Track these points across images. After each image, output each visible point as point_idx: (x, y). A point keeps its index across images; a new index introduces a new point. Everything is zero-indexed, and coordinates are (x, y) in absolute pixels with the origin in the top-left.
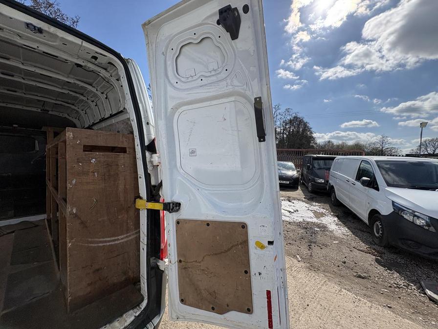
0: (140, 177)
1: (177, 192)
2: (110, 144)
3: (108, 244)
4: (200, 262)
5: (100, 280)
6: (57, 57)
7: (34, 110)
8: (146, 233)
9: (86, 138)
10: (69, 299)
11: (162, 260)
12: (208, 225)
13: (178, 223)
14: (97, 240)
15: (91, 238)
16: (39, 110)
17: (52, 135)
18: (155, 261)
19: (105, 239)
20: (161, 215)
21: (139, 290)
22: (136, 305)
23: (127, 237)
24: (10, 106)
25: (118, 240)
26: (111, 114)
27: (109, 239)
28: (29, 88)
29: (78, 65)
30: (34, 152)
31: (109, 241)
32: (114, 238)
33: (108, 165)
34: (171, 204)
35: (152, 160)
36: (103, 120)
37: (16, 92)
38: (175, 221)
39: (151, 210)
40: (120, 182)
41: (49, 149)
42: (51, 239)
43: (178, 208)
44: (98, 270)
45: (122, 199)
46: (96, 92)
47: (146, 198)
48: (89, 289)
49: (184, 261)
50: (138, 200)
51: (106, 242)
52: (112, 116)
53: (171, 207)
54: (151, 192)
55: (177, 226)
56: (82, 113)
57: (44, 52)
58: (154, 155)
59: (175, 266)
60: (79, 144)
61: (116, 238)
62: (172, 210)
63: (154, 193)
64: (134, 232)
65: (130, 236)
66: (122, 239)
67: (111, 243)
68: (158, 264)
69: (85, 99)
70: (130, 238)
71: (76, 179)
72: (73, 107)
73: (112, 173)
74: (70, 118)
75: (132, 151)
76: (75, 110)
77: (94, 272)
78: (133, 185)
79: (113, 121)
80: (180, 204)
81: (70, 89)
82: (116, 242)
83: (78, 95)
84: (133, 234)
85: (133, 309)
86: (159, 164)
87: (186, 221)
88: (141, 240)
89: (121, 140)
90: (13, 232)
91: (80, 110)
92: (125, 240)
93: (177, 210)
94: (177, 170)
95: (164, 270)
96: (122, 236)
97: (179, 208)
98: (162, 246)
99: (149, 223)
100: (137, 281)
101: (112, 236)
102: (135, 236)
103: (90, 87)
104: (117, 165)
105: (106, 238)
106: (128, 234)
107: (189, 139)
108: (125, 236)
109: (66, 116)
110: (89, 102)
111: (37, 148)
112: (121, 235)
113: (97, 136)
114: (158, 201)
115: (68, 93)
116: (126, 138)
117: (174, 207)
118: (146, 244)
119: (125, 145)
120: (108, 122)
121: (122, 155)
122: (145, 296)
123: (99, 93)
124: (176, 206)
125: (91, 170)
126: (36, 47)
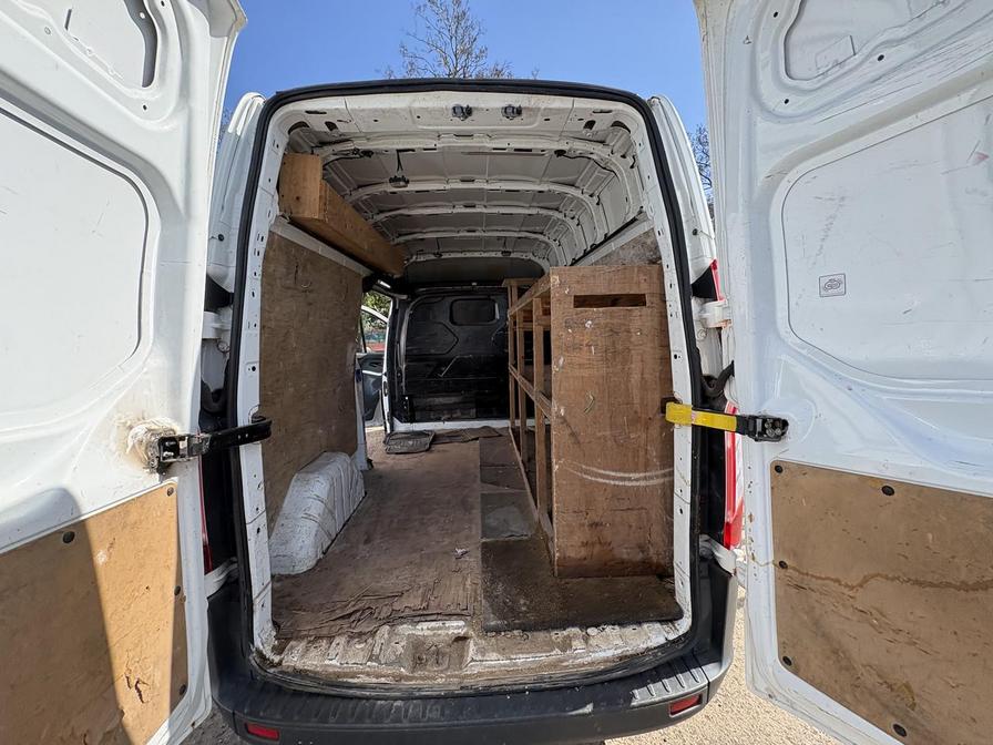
0: (676, 357)
1: (778, 394)
2: (617, 290)
3: (612, 482)
4: (852, 588)
5: (600, 543)
6: (530, 150)
7: (493, 255)
8: (689, 478)
9: (578, 282)
10: (557, 555)
11: (728, 547)
12: (888, 491)
13: (778, 469)
14: (595, 469)
15: (586, 464)
16: (500, 255)
17: (515, 291)
18: (707, 545)
19: (607, 473)
20: (728, 444)
21: (672, 592)
22: (669, 618)
23: (645, 478)
24: (469, 255)
25: (629, 479)
26: (606, 235)
27: (613, 474)
28: (491, 220)
29: (560, 153)
30: (495, 321)
31: (614, 478)
32: (622, 475)
33: (613, 332)
34: (759, 422)
35: (705, 315)
36: (595, 247)
37: (474, 231)
38: (768, 463)
39: (703, 429)
40: (633, 366)
41: (514, 317)
42: (520, 459)
43: (779, 431)
44: (597, 524)
45: (637, 401)
46: (582, 197)
47: (690, 402)
48: (583, 552)
49: (794, 569)
50: (670, 406)
51: (608, 477)
52: (607, 238)
53: (759, 429)
54: (703, 390)
55: (773, 479)
56: (554, 245)
57: (516, 150)
58: (711, 305)
59: (767, 572)
60: (569, 295)
61: (626, 475)
62: (761, 434)
63: (709, 392)
64: (660, 472)
65: (651, 478)
66: (637, 480)
67: (617, 483)
68: (716, 553)
69: (561, 216)
70: (651, 482)
71: (564, 356)
72: (541, 237)
73: (620, 347)
74: (536, 260)
75: (656, 300)
76: (544, 242)
77: (591, 525)
78: (658, 374)
79: (613, 245)
80: (785, 424)
81: (541, 205)
82: (627, 484)
83: (551, 213)
84: (657, 477)
85: (661, 622)
86: (722, 325)
87: (803, 469)
88: (677, 490)
89: (635, 279)
90: (477, 439)
91: (551, 242)
92: (642, 483)
93: (778, 438)
94: (778, 336)
95: (732, 572)
96: (637, 475)
97: (783, 434)
98: (729, 518)
99: (698, 457)
100: (665, 573)
101: (620, 471)
102: (661, 481)
103: (571, 191)
104: (629, 332)
105: (610, 470)
106: (648, 474)
107: (822, 247)
108: (642, 475)
109: (531, 256)
110: (568, 220)
111: (498, 317)
112: (635, 472)
113: (594, 276)
114: (721, 411)
115: (538, 214)
116: (645, 275)
117: (769, 428)
118: (689, 500)
119: (643, 289)
120: (603, 251)
121: (636, 310)
122: (685, 610)
123: (586, 197)
124: (774, 427)
125: (585, 343)
126: (506, 146)
